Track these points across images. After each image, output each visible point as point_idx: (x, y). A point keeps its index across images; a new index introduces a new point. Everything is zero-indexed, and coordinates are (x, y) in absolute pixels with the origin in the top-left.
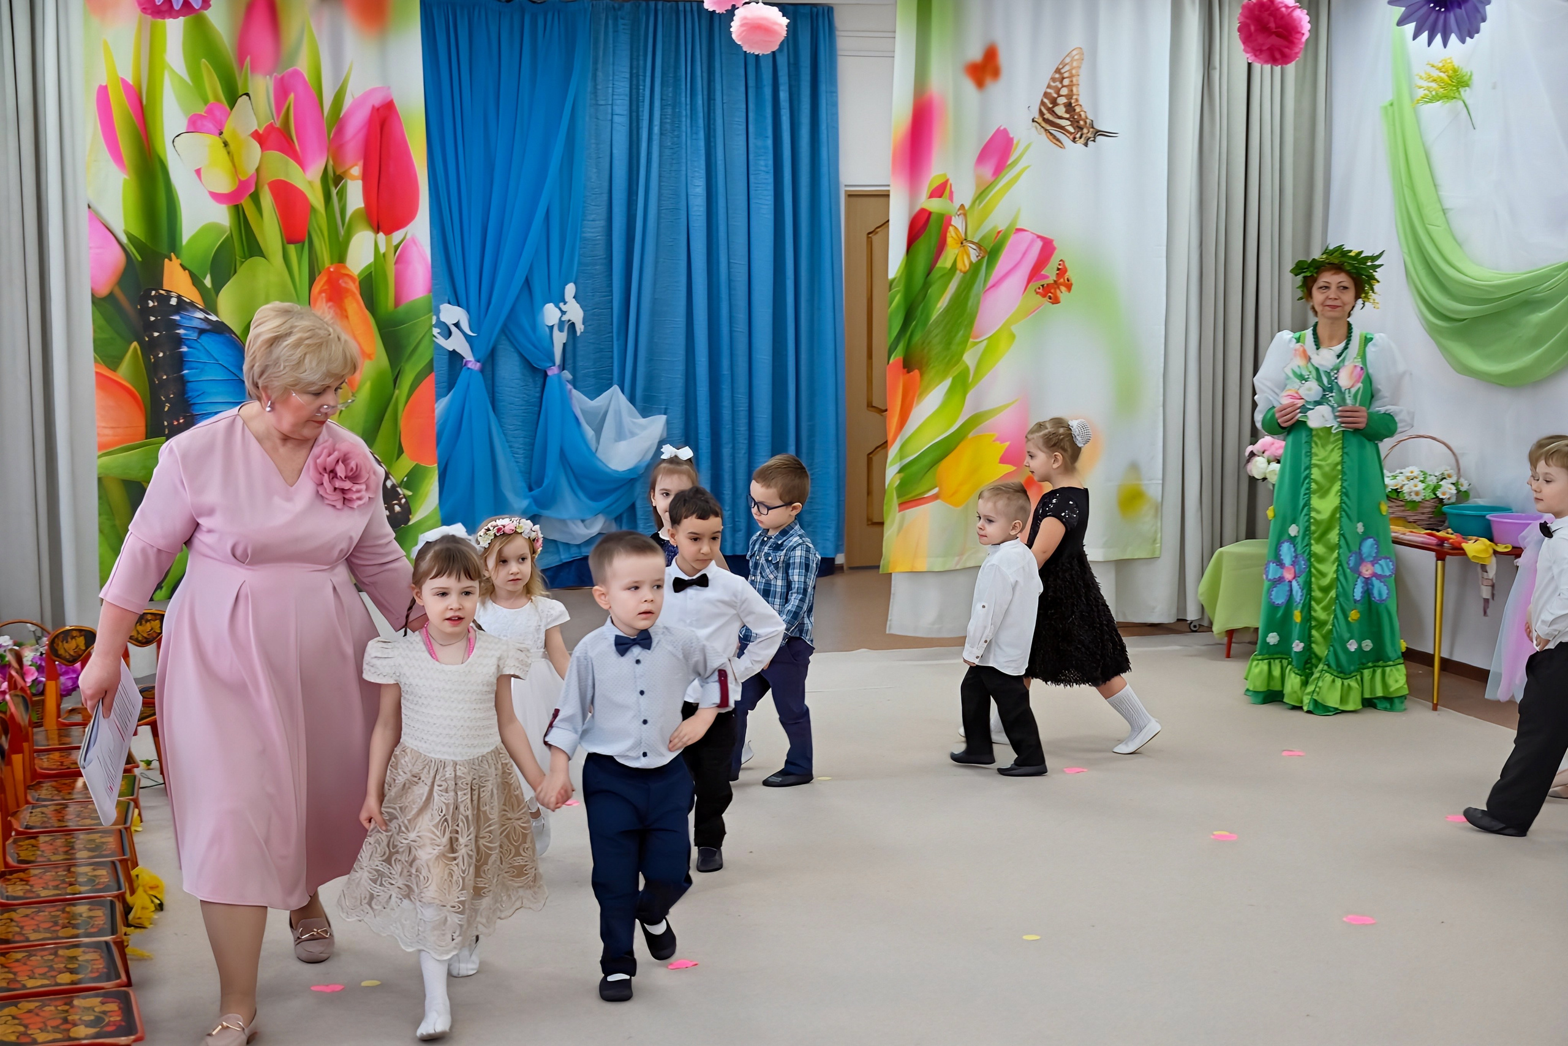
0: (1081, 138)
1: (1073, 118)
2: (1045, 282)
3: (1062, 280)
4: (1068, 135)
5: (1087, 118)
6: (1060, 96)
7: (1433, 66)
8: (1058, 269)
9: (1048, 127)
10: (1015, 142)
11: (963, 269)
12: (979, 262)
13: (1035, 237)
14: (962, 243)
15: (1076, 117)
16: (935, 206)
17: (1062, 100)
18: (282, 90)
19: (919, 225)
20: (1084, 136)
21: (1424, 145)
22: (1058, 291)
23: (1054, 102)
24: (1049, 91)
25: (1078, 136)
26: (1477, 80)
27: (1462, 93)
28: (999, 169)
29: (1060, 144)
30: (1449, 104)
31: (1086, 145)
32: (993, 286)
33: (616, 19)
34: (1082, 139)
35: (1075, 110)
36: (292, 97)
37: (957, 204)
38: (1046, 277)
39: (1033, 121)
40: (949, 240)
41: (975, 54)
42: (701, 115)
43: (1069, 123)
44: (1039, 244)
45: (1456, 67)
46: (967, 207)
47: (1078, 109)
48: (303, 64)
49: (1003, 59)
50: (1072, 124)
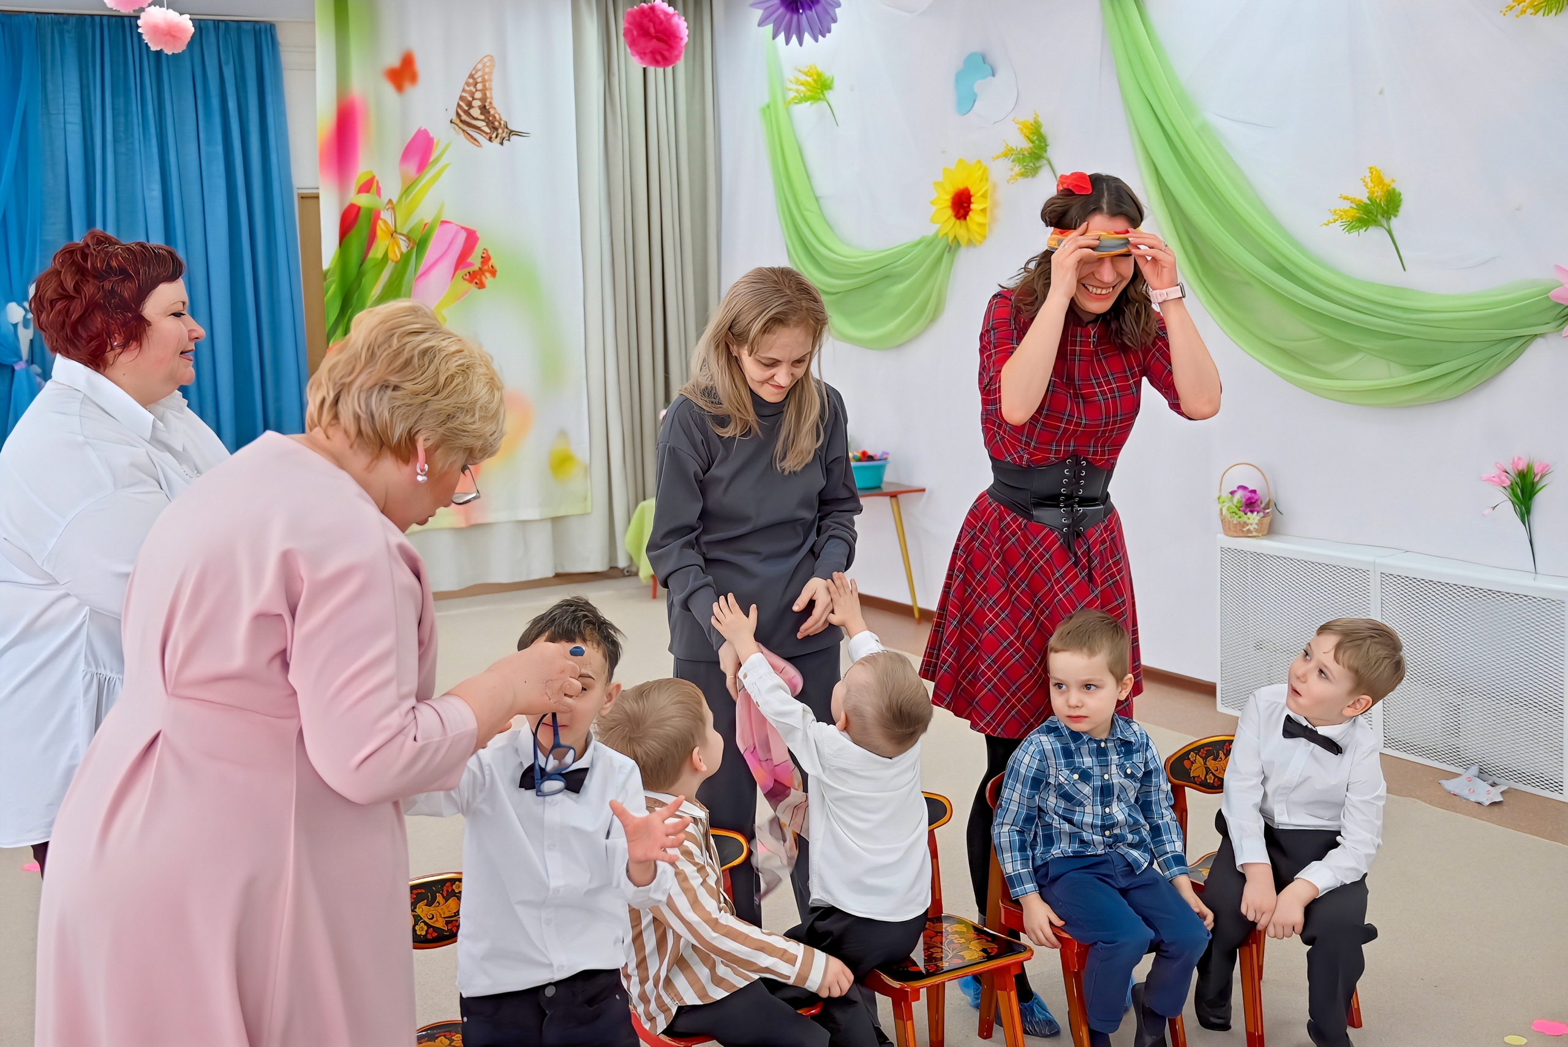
0: (496, 137)
1: (489, 119)
2: (471, 269)
3: (486, 267)
4: (485, 135)
5: (501, 119)
6: (474, 99)
7: (800, 71)
8: (482, 257)
9: (465, 128)
10: (435, 141)
11: (395, 259)
12: (409, 253)
13: (459, 228)
14: (392, 235)
15: (491, 118)
16: (363, 201)
17: (477, 103)
19: (349, 220)
20: (499, 136)
21: (797, 140)
22: (483, 278)
23: (470, 105)
24: (464, 94)
25: (494, 135)
26: (837, 85)
27: (826, 95)
28: (422, 166)
29: (477, 143)
30: (816, 105)
31: (502, 144)
32: (424, 273)
34: (498, 138)
35: (489, 112)
37: (385, 199)
38: (471, 265)
39: (451, 122)
40: (379, 232)
42: (153, 124)
43: (484, 124)
44: (463, 235)
45: (820, 72)
46: (395, 201)
47: (492, 112)
50: (487, 125)
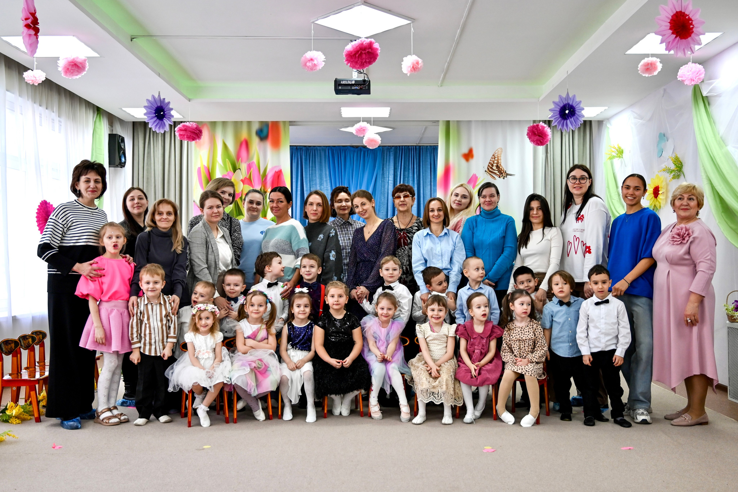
4: (497, 175)
5: (503, 170)
6: (494, 163)
9: (491, 173)
10: (478, 178)
15: (500, 170)
17: (495, 165)
18: (249, 167)
20: (503, 176)
21: (614, 174)
23: (492, 165)
24: (491, 162)
25: (501, 176)
26: (626, 151)
27: (622, 156)
29: (494, 178)
30: (619, 159)
31: (504, 178)
33: (390, 152)
35: (499, 168)
36: (252, 169)
41: (465, 151)
42: (416, 180)
45: (620, 147)
47: (501, 167)
48: (255, 160)
49: (475, 152)
50: (499, 172)
